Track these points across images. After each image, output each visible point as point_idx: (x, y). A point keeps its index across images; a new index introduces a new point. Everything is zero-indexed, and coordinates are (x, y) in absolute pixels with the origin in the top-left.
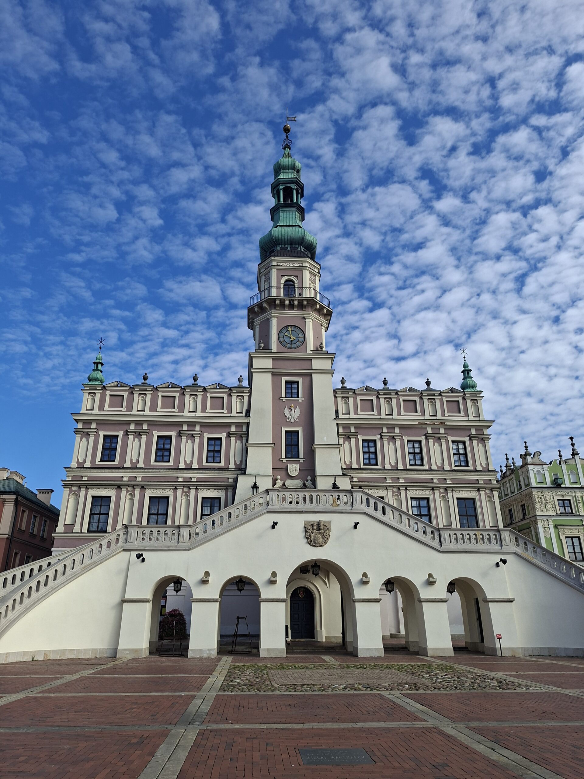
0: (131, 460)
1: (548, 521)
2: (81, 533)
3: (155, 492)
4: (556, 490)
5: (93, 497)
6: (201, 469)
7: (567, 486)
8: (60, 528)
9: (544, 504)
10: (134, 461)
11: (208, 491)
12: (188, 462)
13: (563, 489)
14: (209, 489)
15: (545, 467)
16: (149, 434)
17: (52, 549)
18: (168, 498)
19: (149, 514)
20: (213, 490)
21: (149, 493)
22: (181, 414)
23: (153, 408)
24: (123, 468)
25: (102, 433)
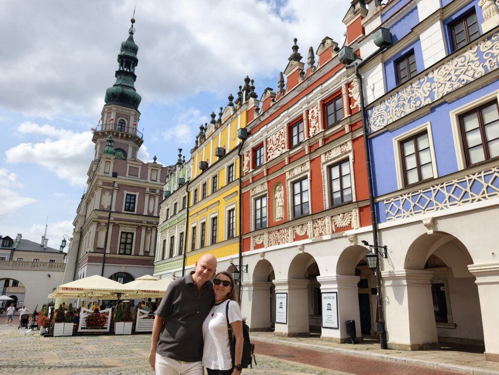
13: (168, 200)
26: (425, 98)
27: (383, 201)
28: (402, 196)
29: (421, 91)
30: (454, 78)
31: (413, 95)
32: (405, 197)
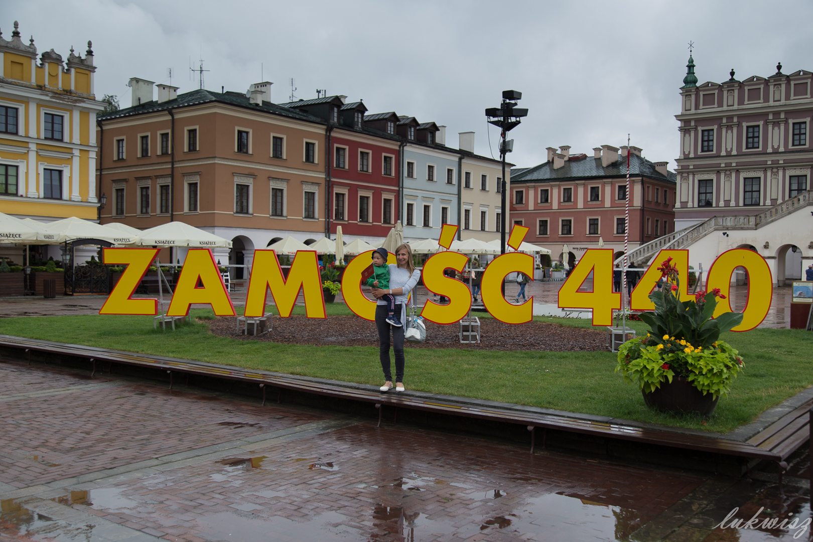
0: (726, 149)
2: (693, 207)
3: (748, 174)
5: (699, 181)
6: (787, 152)
8: (678, 205)
10: (729, 150)
11: (794, 171)
12: (776, 147)
14: (795, 169)
16: (739, 125)
17: (675, 220)
18: (760, 178)
19: (745, 192)
20: (799, 170)
21: (743, 175)
22: (766, 104)
23: (741, 102)
24: (719, 156)
25: (700, 129)
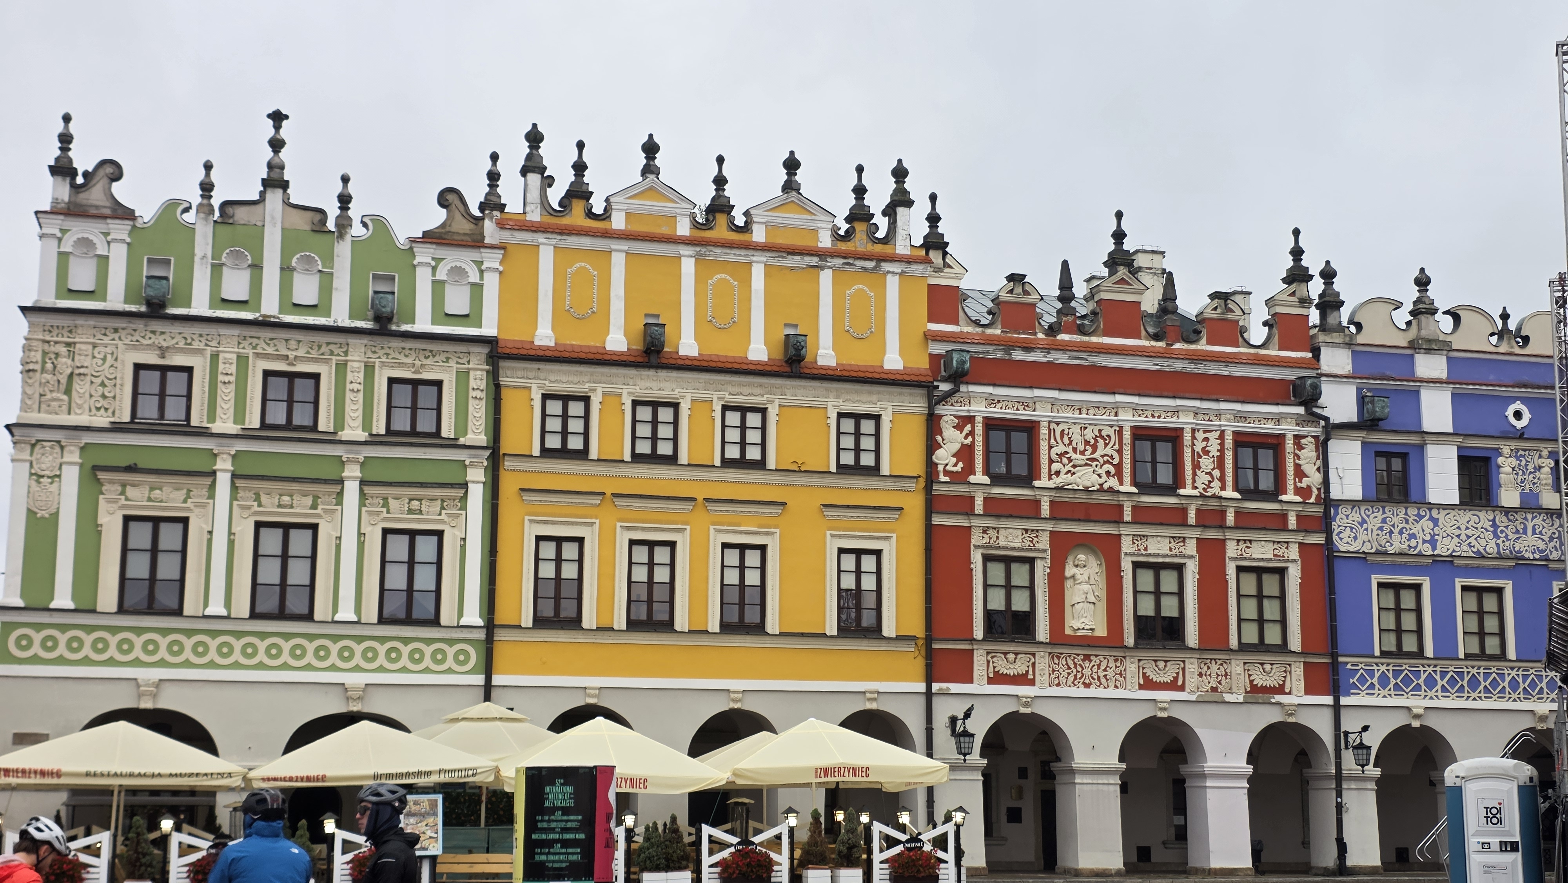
1: (62, 448)
4: (139, 324)
7: (193, 312)
9: (64, 381)
13: (167, 323)
15: (120, 230)
26: (1424, 541)
27: (1347, 663)
28: (1377, 665)
29: (1419, 526)
30: (1463, 537)
31: (1407, 526)
32: (1383, 668)
